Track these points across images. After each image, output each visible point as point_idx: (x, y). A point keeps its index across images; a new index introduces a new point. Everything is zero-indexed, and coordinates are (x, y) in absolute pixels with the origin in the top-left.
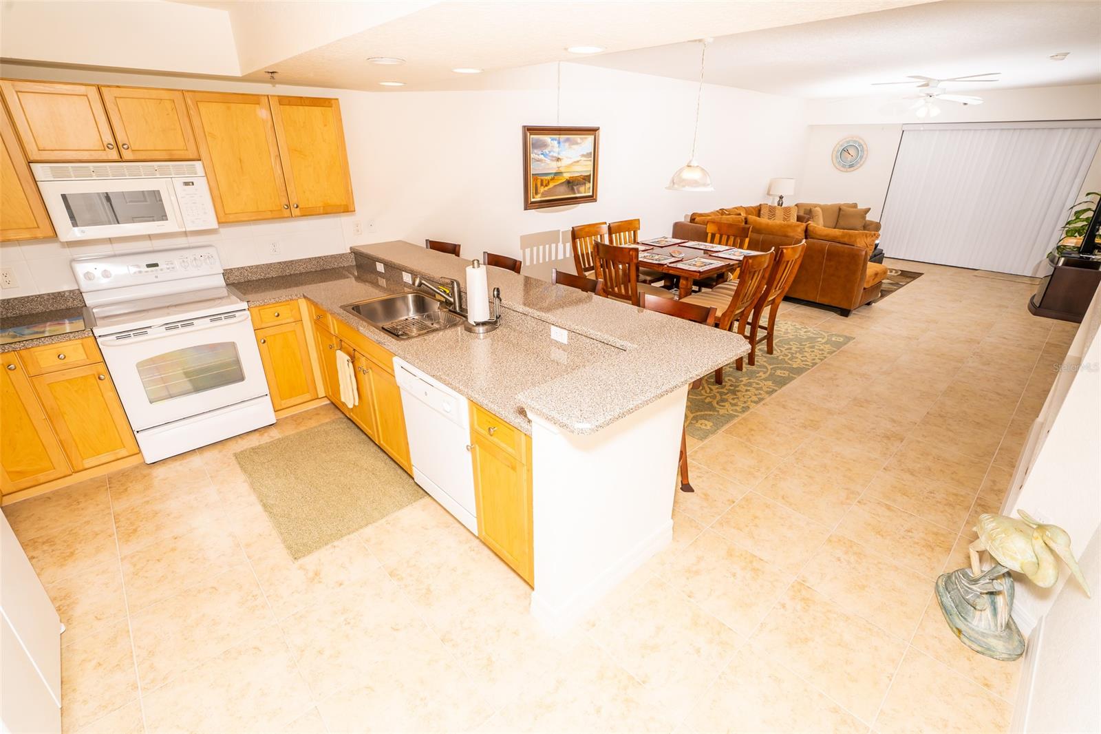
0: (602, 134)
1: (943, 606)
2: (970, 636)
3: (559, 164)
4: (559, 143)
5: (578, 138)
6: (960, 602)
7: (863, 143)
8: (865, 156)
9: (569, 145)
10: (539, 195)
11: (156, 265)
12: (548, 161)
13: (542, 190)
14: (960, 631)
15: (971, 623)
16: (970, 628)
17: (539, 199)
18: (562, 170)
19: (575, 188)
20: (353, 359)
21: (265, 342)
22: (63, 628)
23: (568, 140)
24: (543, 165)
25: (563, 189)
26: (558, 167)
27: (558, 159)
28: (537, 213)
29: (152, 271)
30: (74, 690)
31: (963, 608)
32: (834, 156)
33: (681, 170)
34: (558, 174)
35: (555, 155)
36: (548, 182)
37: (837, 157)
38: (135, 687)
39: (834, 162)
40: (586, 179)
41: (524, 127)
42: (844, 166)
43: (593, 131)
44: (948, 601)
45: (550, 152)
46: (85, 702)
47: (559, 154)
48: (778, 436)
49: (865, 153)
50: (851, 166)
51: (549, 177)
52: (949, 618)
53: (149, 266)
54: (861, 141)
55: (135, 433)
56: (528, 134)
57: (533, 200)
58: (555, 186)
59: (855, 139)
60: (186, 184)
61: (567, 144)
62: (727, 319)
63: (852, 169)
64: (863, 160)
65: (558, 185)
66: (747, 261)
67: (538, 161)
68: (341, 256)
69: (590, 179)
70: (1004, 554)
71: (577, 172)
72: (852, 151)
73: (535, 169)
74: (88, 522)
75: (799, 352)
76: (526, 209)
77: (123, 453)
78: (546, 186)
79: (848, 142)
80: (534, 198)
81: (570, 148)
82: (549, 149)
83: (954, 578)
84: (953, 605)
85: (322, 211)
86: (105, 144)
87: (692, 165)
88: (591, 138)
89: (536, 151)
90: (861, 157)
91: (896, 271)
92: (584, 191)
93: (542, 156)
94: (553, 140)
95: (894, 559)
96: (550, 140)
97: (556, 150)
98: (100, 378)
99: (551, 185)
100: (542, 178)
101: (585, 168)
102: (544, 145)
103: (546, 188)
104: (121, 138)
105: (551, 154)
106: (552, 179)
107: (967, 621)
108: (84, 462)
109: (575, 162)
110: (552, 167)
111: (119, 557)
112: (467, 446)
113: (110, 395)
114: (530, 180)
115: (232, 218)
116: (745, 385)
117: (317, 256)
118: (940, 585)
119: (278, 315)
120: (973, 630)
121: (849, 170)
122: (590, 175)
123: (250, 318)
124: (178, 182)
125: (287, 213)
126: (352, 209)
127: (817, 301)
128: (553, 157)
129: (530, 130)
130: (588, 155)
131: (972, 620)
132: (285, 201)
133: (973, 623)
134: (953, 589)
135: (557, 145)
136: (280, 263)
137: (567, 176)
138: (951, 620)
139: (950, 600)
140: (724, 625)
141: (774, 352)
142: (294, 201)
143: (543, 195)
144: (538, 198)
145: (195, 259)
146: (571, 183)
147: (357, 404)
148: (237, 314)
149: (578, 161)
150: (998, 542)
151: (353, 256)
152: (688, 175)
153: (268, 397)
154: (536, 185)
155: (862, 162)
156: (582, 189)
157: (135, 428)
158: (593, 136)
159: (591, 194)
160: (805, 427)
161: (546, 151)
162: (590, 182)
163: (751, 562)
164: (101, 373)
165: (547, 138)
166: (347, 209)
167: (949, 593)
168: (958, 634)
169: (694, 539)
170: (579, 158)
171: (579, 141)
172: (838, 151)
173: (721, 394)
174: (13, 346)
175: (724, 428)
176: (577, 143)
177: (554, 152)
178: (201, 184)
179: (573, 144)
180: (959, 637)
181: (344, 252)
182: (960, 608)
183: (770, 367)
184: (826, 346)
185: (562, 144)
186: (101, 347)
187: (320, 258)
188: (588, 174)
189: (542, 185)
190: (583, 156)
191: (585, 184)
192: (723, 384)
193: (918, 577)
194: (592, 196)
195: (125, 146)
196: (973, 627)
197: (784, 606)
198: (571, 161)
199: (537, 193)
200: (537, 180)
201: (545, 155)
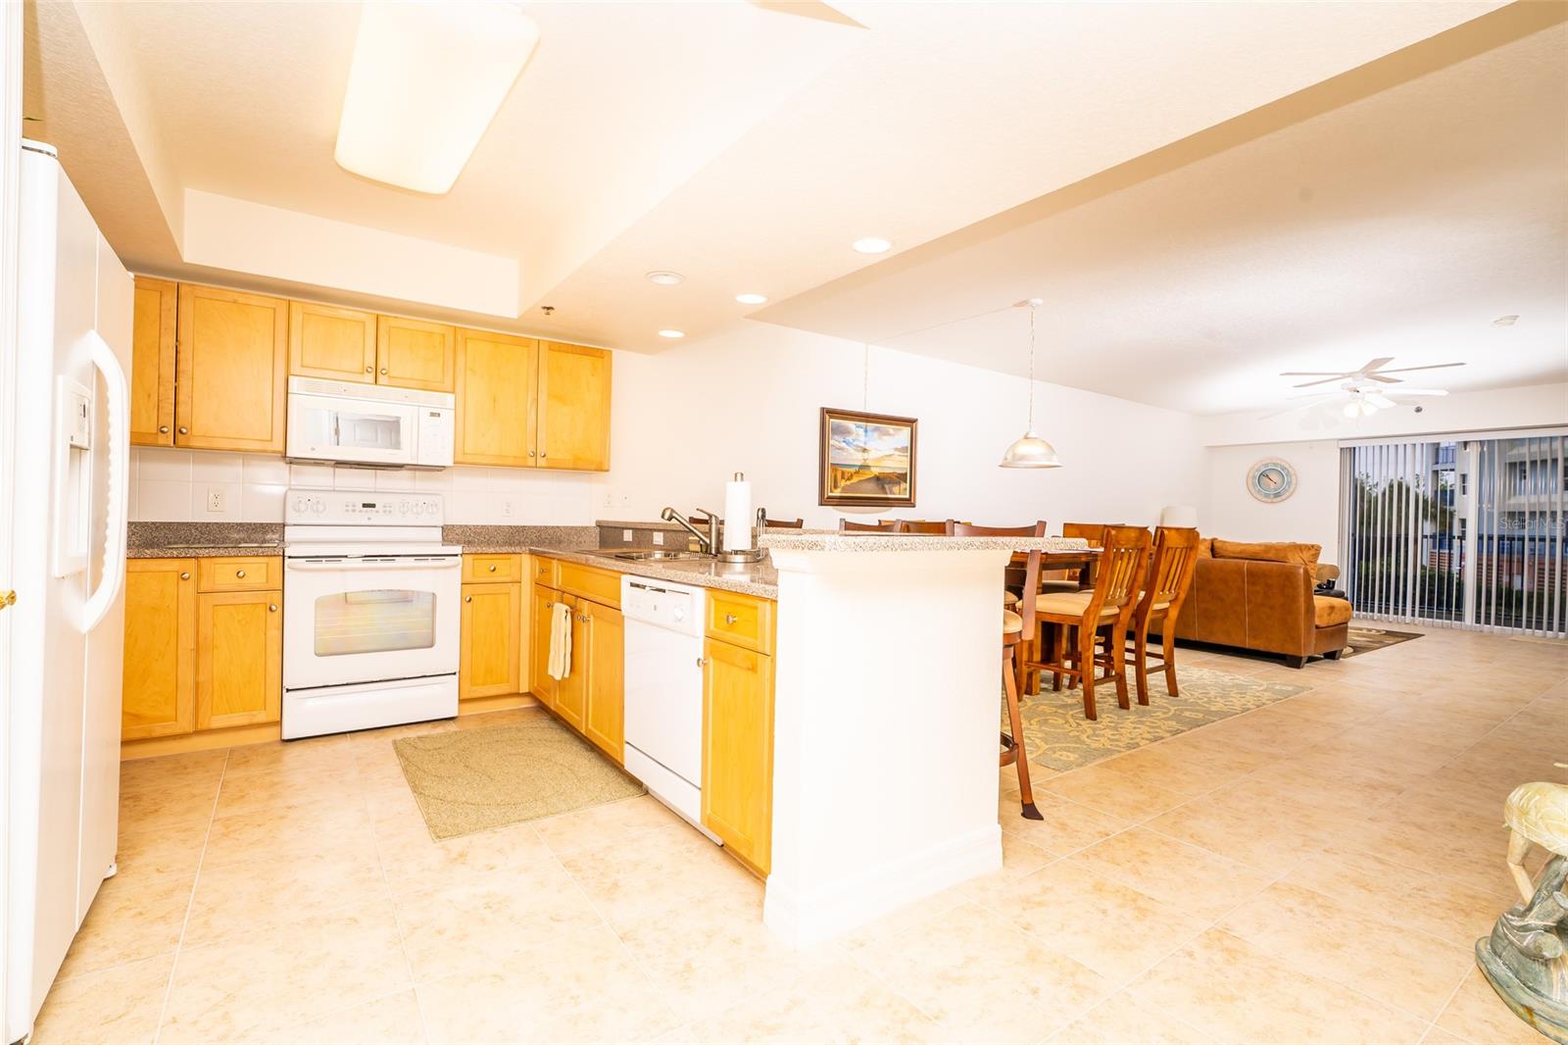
0: (920, 427)
1: (1491, 978)
2: (1552, 1017)
3: (866, 455)
4: (866, 431)
5: (890, 428)
6: (1520, 963)
7: (1287, 466)
8: (1294, 482)
9: (879, 435)
10: (839, 490)
11: (373, 506)
12: (851, 450)
13: (842, 483)
14: (1530, 1010)
15: (1551, 999)
16: (1550, 1007)
17: (839, 495)
18: (869, 463)
19: (886, 486)
20: (574, 613)
21: (470, 600)
22: (113, 872)
23: (876, 429)
24: (845, 454)
25: (872, 486)
26: (865, 460)
27: (865, 450)
28: (835, 511)
29: (366, 512)
30: (97, 935)
31: (1528, 972)
32: (1250, 483)
33: (1014, 446)
34: (865, 467)
35: (862, 445)
36: (852, 475)
37: (1254, 485)
38: (175, 940)
39: (1253, 491)
40: (902, 477)
41: (823, 409)
42: (1267, 496)
43: (910, 422)
44: (1499, 968)
45: (854, 440)
46: (105, 947)
47: (865, 443)
48: (1185, 774)
49: (1293, 477)
50: (1277, 495)
51: (853, 470)
52: (1507, 993)
53: (365, 505)
54: (1283, 464)
55: (284, 691)
56: (827, 417)
57: (830, 494)
58: (860, 481)
59: (1274, 461)
60: (432, 414)
61: (876, 434)
62: (1091, 617)
63: (1279, 499)
64: (1293, 486)
65: (864, 480)
66: (1109, 532)
67: (839, 449)
68: (585, 529)
69: (906, 477)
70: (1548, 829)
71: (889, 467)
72: (1274, 476)
73: (834, 457)
74: (188, 785)
75: (1221, 697)
76: (821, 504)
77: (261, 717)
78: (848, 479)
79: (1266, 465)
80: (831, 492)
81: (880, 438)
82: (853, 436)
83: (1501, 929)
84: (1510, 974)
85: (571, 466)
86: (366, 366)
87: (1029, 436)
88: (906, 431)
89: (836, 437)
90: (1289, 483)
91: (1378, 631)
92: (899, 492)
93: (844, 444)
94: (858, 427)
95: (1394, 919)
96: (855, 426)
97: (862, 438)
98: (271, 609)
99: (855, 480)
100: (844, 469)
101: (900, 464)
102: (846, 432)
103: (848, 483)
104: (382, 363)
105: (855, 443)
106: (857, 473)
107: (1542, 996)
108: (214, 718)
109: (886, 456)
110: (857, 458)
111: (212, 819)
112: (699, 660)
113: (275, 633)
114: (827, 469)
115: (470, 459)
116: (1131, 723)
117: (555, 525)
118: (1482, 949)
119: (494, 570)
120: (1556, 1009)
121: (1275, 500)
122: (906, 474)
123: (460, 566)
124: (425, 413)
125: (531, 462)
126: (606, 468)
127: (1247, 646)
128: (857, 446)
129: (828, 413)
130: (904, 449)
131: (1551, 991)
132: (531, 448)
133: (1554, 997)
134: (1505, 948)
135: (864, 434)
136: (511, 527)
137: (875, 471)
138: (1511, 997)
139: (1504, 968)
140: (1082, 965)
141: (1181, 695)
142: (541, 450)
143: (844, 490)
144: (837, 493)
145: (417, 505)
146: (881, 480)
147: (567, 675)
148: (447, 558)
149: (890, 455)
150: (1533, 813)
151: (598, 530)
152: (1023, 449)
153: (456, 677)
154: (835, 476)
155: (1292, 490)
156: (896, 489)
157: (287, 685)
158: (909, 429)
159: (907, 496)
160: (1230, 769)
161: (850, 439)
162: (906, 482)
163: (1134, 900)
164: (274, 603)
165: (851, 425)
166: (601, 468)
167: (1500, 957)
168: (1528, 1017)
169: (1040, 868)
170: (892, 452)
171: (891, 431)
172: (1254, 477)
173: (1094, 730)
174: (197, 551)
175: (1097, 762)
176: (888, 434)
177: (859, 441)
178: (448, 416)
179: (885, 435)
180: (1532, 1023)
181: (588, 525)
182: (1523, 974)
183: (1173, 709)
184: (1266, 694)
185: (869, 433)
186: (286, 569)
187: (558, 527)
188: (904, 472)
189: (843, 477)
190: (896, 449)
191: (900, 483)
192: (1098, 720)
193: (1442, 944)
194: (910, 500)
195: (384, 372)
196: (1556, 1005)
197: (1191, 954)
198: (881, 454)
199: (836, 487)
200: (836, 470)
201: (848, 443)
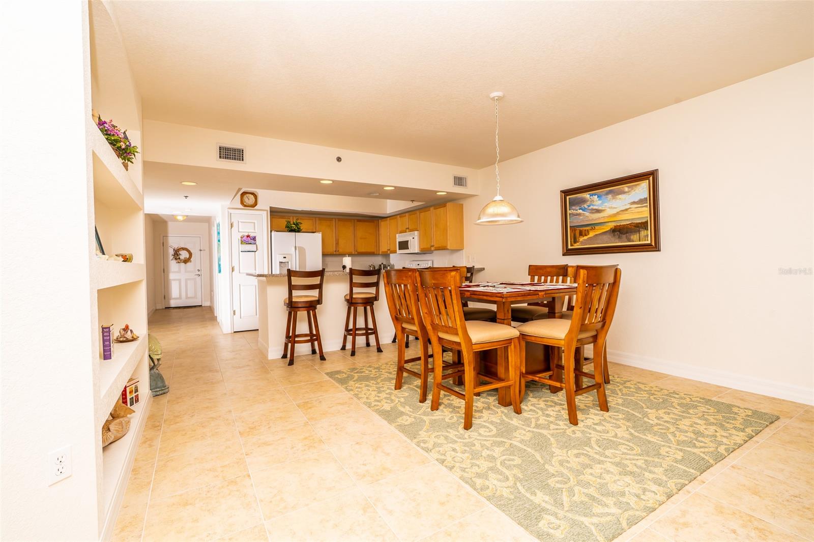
0: (663, 175)
3: (601, 215)
4: (600, 196)
5: (625, 188)
9: (612, 196)
10: (579, 244)
12: (587, 214)
13: (581, 239)
17: (579, 247)
18: (605, 220)
19: (625, 236)
24: (581, 218)
25: (608, 237)
26: (600, 219)
27: (600, 211)
35: (597, 208)
36: (588, 232)
40: (644, 225)
41: (563, 191)
43: (651, 176)
45: (589, 206)
47: (600, 206)
57: (572, 248)
60: (413, 238)
65: (600, 234)
67: (576, 215)
69: (650, 224)
71: (627, 220)
73: (572, 222)
76: (565, 255)
78: (586, 235)
80: (572, 245)
81: (613, 198)
82: (588, 203)
88: (646, 184)
89: (575, 208)
92: (646, 237)
94: (592, 195)
96: (588, 196)
97: (597, 203)
101: (643, 213)
102: (584, 201)
103: (586, 238)
106: (593, 229)
109: (623, 211)
110: (592, 218)
114: (567, 231)
122: (647, 222)
125: (432, 249)
128: (592, 210)
129: (566, 193)
130: (643, 201)
135: (597, 198)
143: (582, 243)
144: (576, 246)
146: (620, 231)
149: (626, 210)
154: (575, 234)
156: (638, 236)
158: (651, 182)
161: (586, 206)
162: (648, 229)
165: (586, 196)
170: (627, 207)
171: (626, 189)
176: (624, 193)
177: (594, 205)
179: (619, 194)
185: (604, 197)
189: (581, 235)
190: (634, 203)
191: (639, 231)
194: (653, 245)
195: (409, 228)
198: (615, 211)
199: (575, 242)
200: (575, 230)
201: (584, 210)
